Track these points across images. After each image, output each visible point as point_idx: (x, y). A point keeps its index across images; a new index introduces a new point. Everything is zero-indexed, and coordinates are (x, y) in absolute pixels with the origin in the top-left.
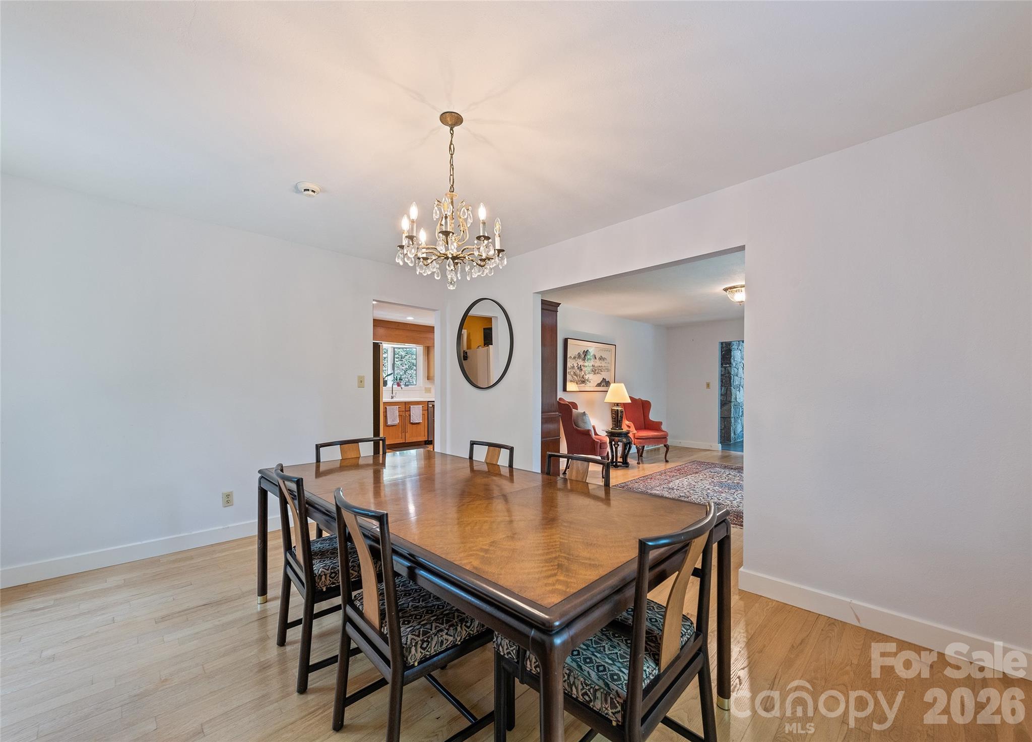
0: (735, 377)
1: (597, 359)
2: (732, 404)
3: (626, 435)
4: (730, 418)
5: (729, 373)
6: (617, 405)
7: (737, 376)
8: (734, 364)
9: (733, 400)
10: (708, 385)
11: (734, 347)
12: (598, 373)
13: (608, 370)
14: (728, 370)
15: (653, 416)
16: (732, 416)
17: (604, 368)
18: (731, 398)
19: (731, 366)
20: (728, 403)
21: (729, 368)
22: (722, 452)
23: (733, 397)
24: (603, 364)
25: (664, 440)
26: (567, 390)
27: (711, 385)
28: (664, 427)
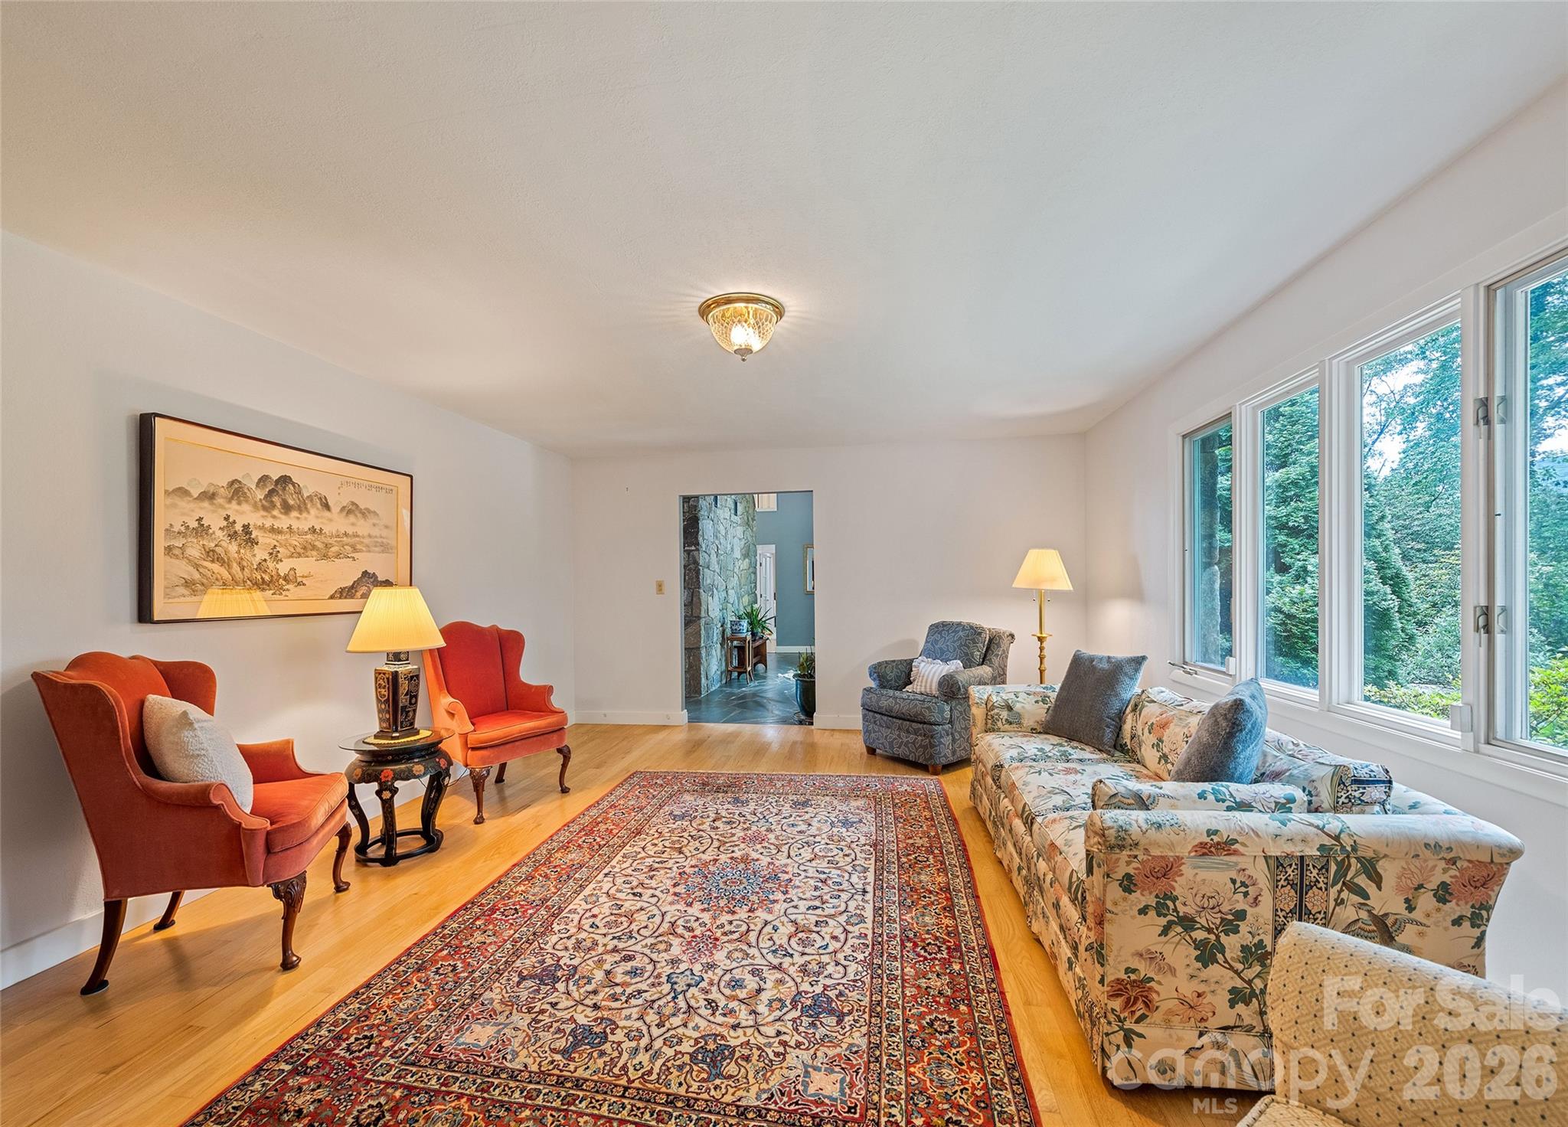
0: (705, 570)
1: (335, 509)
2: (703, 621)
3: (431, 751)
4: (698, 648)
5: (696, 563)
6: (396, 657)
7: (708, 568)
8: (704, 546)
9: (703, 614)
10: (660, 587)
11: (702, 513)
12: (338, 556)
13: (385, 548)
14: (694, 557)
15: (529, 673)
16: (703, 645)
17: (367, 541)
18: (700, 610)
19: (698, 550)
20: (695, 621)
21: (695, 553)
22: (690, 729)
23: (704, 608)
24: (363, 527)
25: (555, 736)
26: (156, 618)
27: (665, 588)
28: (556, 701)
